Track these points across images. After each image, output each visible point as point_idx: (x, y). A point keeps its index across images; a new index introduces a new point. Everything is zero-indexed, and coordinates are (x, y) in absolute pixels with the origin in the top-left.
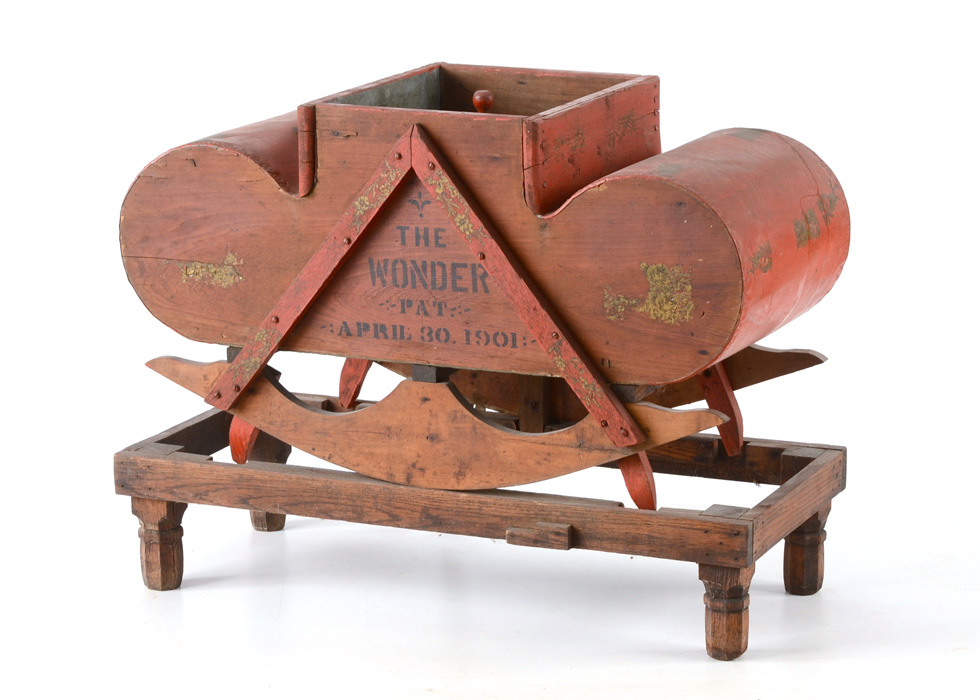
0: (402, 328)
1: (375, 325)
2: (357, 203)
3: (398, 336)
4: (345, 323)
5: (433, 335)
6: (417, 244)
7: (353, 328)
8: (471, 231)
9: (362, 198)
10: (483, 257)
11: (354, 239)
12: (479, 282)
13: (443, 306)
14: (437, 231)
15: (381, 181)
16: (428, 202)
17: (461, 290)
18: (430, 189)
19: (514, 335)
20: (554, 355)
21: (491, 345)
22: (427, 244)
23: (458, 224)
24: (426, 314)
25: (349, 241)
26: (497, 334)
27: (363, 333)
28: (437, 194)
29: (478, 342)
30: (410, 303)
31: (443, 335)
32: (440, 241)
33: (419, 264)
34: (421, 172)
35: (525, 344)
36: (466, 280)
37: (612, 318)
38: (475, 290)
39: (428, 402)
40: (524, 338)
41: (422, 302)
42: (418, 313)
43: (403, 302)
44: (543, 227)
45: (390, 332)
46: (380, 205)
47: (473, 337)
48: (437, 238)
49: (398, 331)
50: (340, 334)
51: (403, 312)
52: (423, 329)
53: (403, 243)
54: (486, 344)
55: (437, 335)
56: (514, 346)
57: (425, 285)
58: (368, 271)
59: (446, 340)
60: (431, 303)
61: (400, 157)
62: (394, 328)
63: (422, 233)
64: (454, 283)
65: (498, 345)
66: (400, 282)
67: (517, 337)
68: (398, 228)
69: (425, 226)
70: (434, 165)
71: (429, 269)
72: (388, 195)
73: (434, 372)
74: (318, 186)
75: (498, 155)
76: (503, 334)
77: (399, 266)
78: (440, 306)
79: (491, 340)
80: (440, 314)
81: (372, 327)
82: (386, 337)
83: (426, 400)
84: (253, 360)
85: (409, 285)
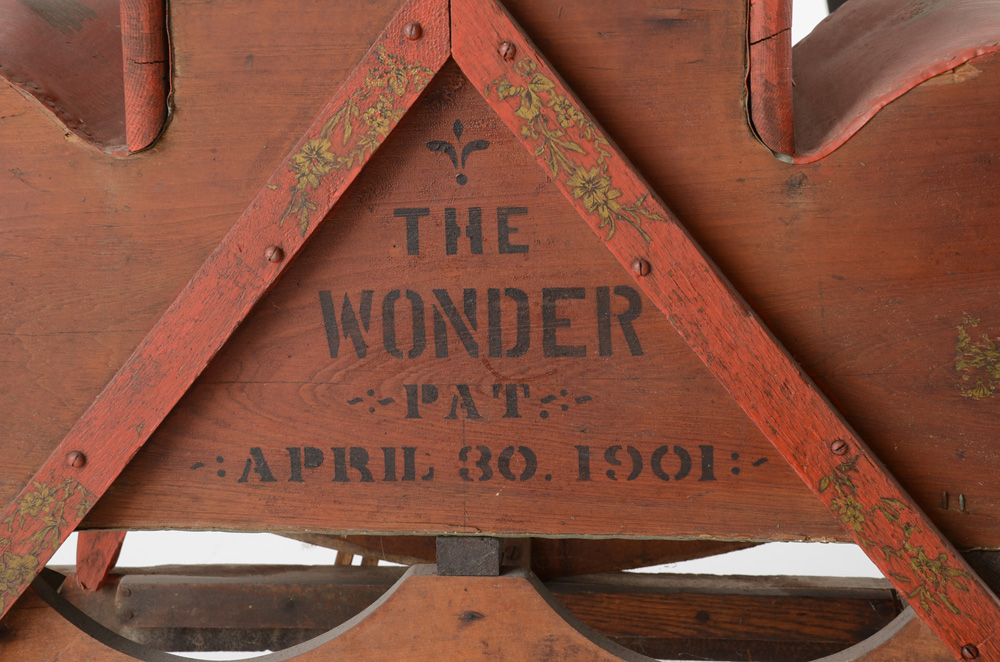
0: (409, 453)
1: (339, 453)
2: (300, 158)
3: (400, 471)
4: (256, 452)
5: (493, 463)
6: (451, 248)
7: (277, 460)
8: (615, 206)
9: (315, 143)
10: (648, 269)
11: (292, 248)
12: (617, 330)
13: (520, 394)
14: (503, 215)
15: (366, 98)
16: (480, 145)
17: (566, 352)
18: (503, 111)
19: (707, 451)
20: (835, 496)
21: (647, 474)
22: (477, 248)
23: (578, 193)
24: (473, 414)
25: (281, 253)
26: (663, 450)
27: (305, 471)
28: (524, 121)
29: (610, 474)
30: (431, 394)
31: (518, 463)
32: (513, 239)
33: (456, 297)
34: (478, 68)
35: (736, 471)
36: (582, 328)
37: (977, 394)
38: (605, 349)
39: (477, 624)
40: (735, 456)
41: (463, 389)
42: (453, 415)
43: (412, 391)
44: (792, 186)
45: (376, 465)
46: (363, 159)
47: (597, 461)
48: (504, 231)
49: (400, 461)
50: (243, 479)
51: (413, 413)
52: (463, 455)
53: (413, 248)
54: (634, 476)
55: (504, 463)
56: (708, 475)
57: (472, 347)
58: (319, 321)
59: (527, 475)
60: (487, 388)
61: (420, 32)
62: (389, 453)
63: (463, 221)
64: (549, 337)
65: (665, 477)
66: (405, 346)
67: (717, 455)
68: (398, 213)
69: (473, 203)
70: (513, 48)
71: (482, 307)
72: (384, 131)
73: (494, 552)
74: (176, 123)
75: (674, 13)
76: (681, 452)
77: (403, 305)
78: (511, 394)
79: (647, 466)
80: (512, 412)
81: (329, 457)
82: (367, 477)
83: (472, 617)
84: (14, 563)
85: (430, 347)
